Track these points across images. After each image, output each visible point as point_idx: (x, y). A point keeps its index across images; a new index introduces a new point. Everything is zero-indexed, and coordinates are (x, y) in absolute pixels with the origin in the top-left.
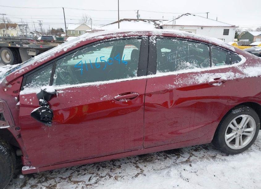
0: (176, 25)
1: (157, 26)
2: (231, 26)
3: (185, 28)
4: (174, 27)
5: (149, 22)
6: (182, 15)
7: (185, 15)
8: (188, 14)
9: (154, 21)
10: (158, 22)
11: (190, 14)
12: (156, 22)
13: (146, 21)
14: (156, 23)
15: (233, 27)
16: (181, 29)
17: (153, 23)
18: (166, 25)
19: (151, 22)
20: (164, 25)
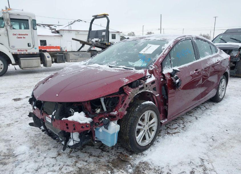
0: (72, 30)
1: (53, 31)
2: (116, 31)
3: (80, 33)
4: (70, 32)
5: (44, 27)
6: (75, 22)
7: (77, 21)
8: (79, 21)
9: (49, 26)
10: (53, 27)
11: (81, 21)
12: (51, 26)
13: (41, 25)
14: (51, 28)
15: (118, 32)
16: (77, 33)
17: (48, 28)
18: (63, 30)
19: (46, 27)
20: (61, 30)
